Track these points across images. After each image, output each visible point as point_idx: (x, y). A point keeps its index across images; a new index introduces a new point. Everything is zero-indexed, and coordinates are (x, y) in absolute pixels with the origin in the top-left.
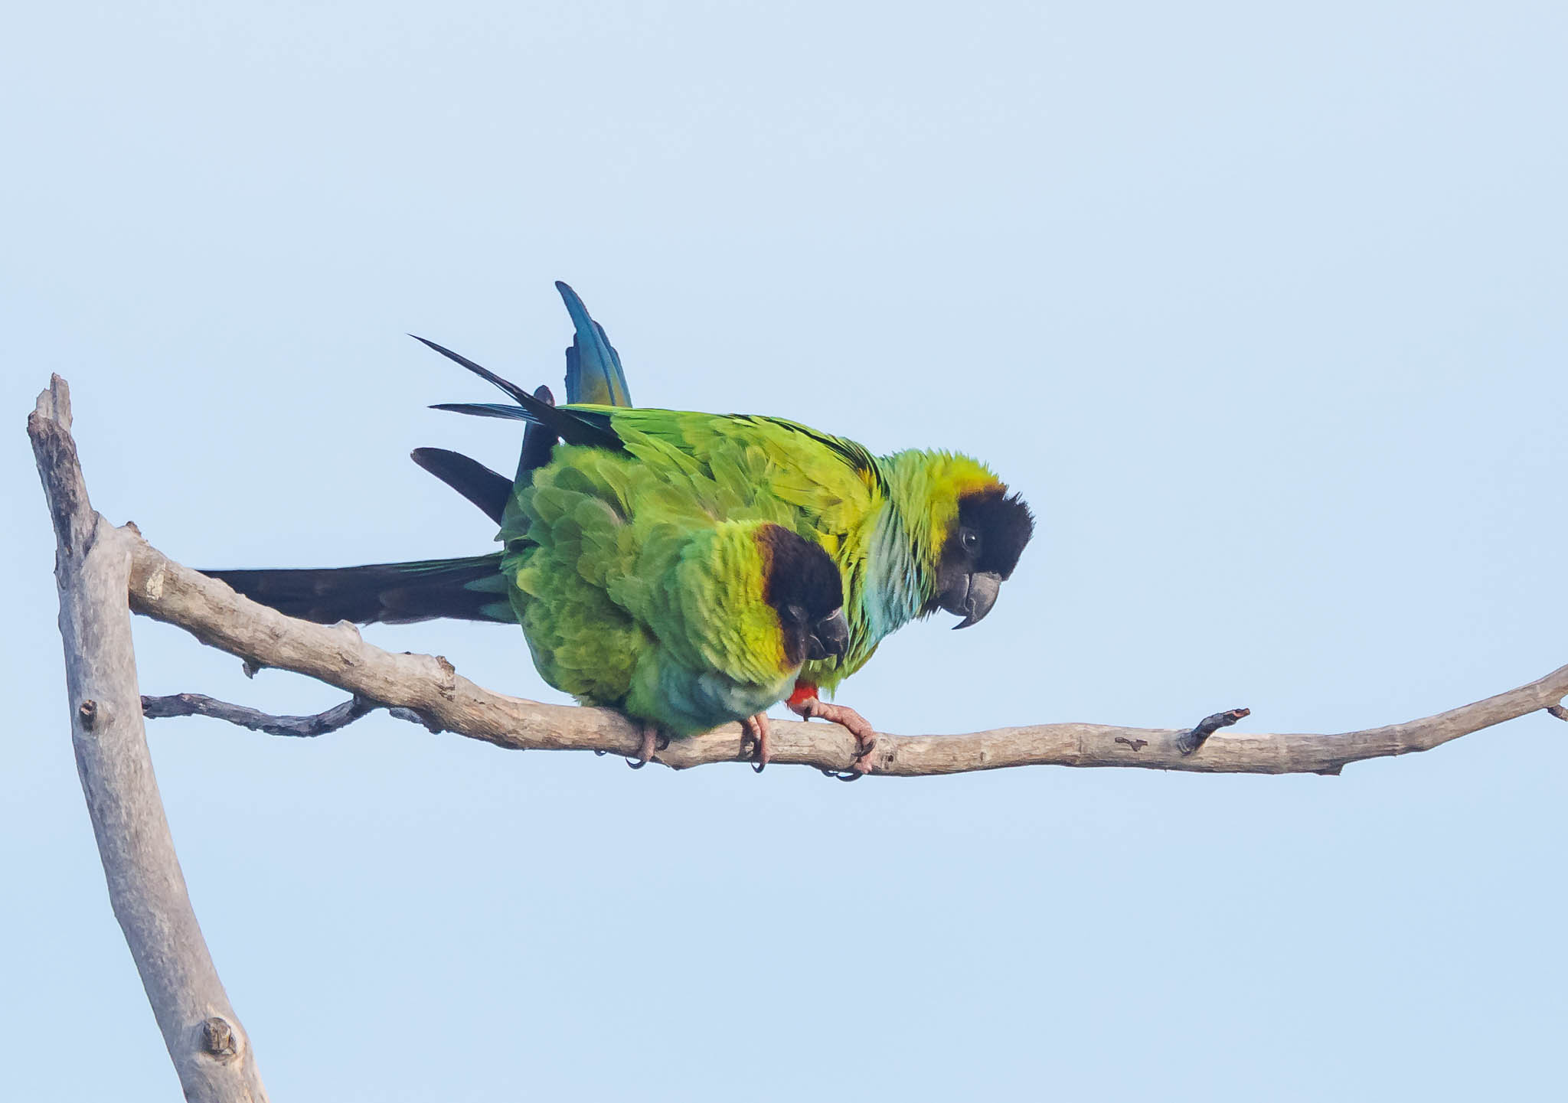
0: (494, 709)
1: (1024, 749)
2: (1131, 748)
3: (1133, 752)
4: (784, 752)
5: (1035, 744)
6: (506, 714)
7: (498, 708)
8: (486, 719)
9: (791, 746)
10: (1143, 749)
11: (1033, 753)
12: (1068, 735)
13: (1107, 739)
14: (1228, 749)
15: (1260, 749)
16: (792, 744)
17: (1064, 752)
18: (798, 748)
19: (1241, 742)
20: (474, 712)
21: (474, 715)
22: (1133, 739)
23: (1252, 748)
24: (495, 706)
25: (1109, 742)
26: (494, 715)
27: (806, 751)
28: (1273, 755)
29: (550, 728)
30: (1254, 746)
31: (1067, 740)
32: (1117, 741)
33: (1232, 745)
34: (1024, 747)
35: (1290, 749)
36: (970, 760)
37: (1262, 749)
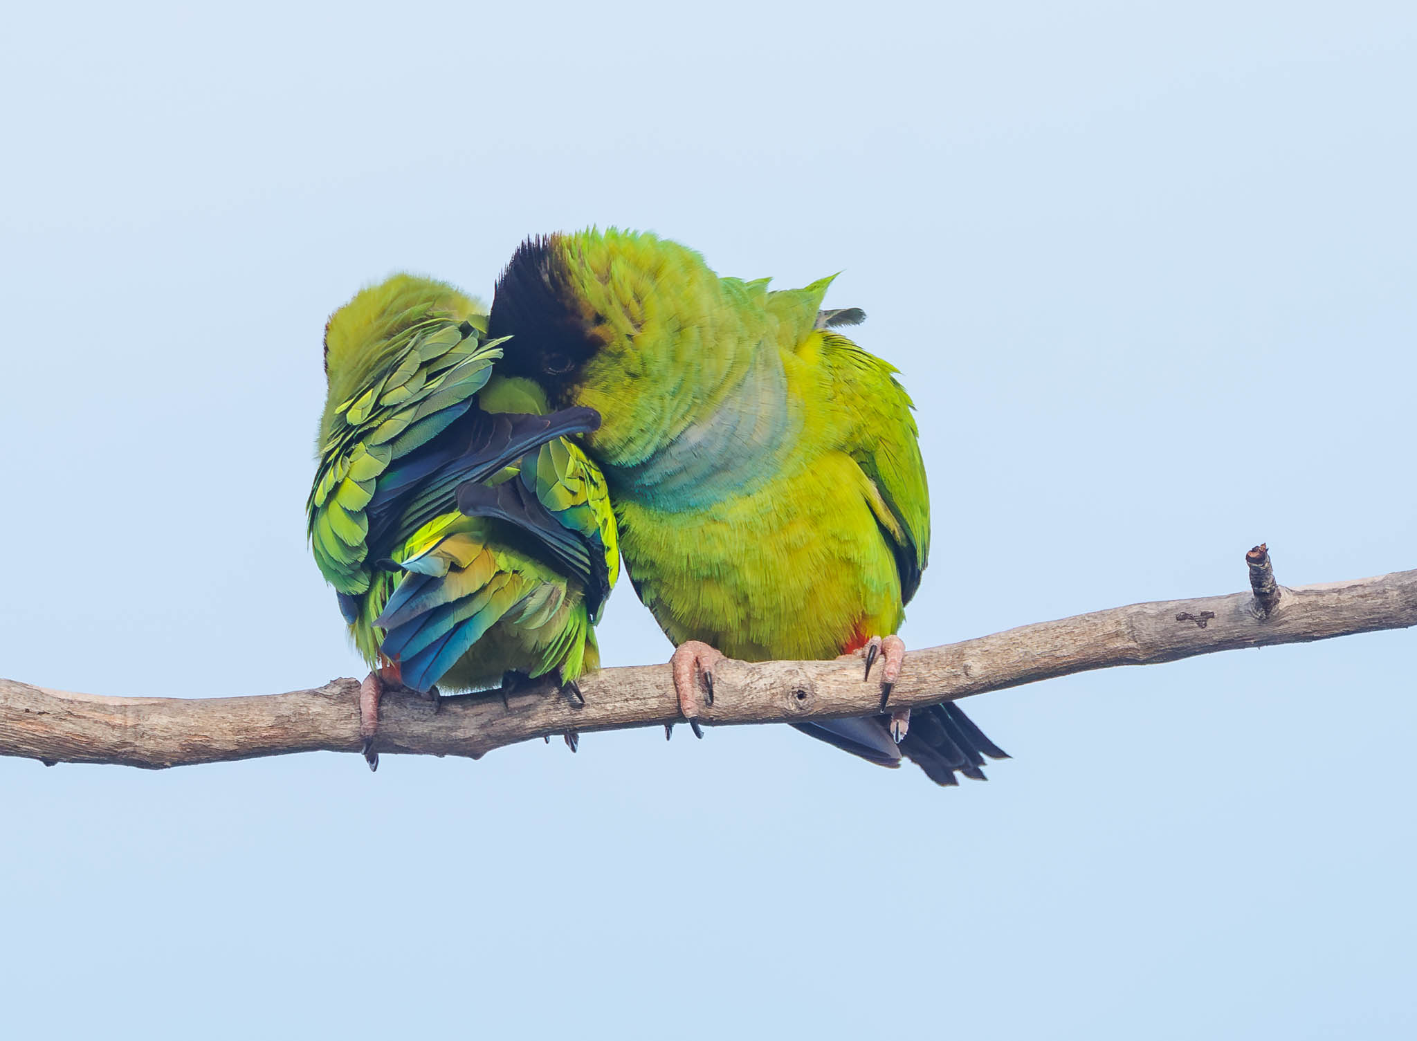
0: (69, 718)
1: (1040, 651)
2: (1196, 625)
3: (1200, 630)
4: (617, 711)
5: (1058, 642)
6: (96, 722)
7: (79, 717)
8: (57, 732)
9: (627, 700)
10: (1211, 624)
11: (1058, 654)
12: (1113, 622)
13: (1167, 618)
14: (1321, 603)
15: (1362, 597)
16: (628, 696)
17: (1111, 646)
18: (638, 701)
19: (1339, 591)
20: (33, 727)
21: (37, 730)
22: (1196, 613)
23: (1353, 596)
24: (71, 714)
25: (1171, 621)
26: (71, 726)
27: (653, 704)
28: (1380, 601)
29: (184, 730)
30: (1354, 593)
31: (1111, 628)
32: (1182, 618)
33: (1325, 598)
34: (1038, 650)
35: (1403, 589)
36: (948, 678)
37: (1366, 596)
